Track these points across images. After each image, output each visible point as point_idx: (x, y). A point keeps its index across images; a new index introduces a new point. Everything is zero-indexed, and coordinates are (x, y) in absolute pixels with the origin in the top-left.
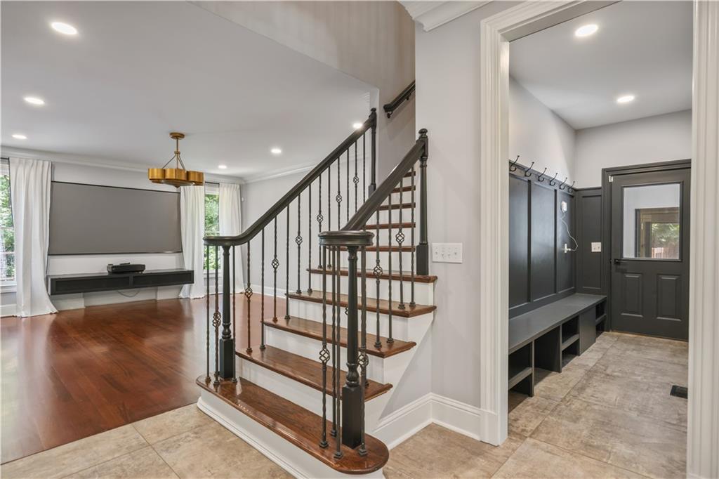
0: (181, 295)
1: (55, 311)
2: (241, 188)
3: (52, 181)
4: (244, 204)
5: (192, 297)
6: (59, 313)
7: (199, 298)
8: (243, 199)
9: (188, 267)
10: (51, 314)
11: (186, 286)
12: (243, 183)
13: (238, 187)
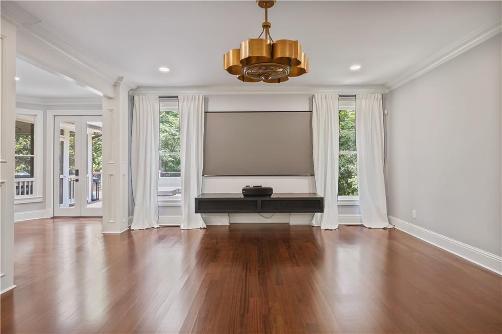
0: (314, 223)
1: (205, 226)
2: (384, 98)
3: (205, 112)
4: (388, 118)
5: (323, 228)
6: (208, 228)
7: (331, 230)
8: (386, 112)
9: (320, 194)
10: (201, 228)
11: (318, 215)
12: (387, 91)
13: (380, 97)
